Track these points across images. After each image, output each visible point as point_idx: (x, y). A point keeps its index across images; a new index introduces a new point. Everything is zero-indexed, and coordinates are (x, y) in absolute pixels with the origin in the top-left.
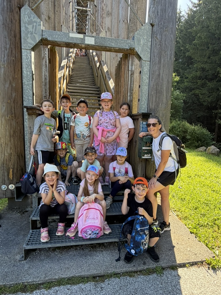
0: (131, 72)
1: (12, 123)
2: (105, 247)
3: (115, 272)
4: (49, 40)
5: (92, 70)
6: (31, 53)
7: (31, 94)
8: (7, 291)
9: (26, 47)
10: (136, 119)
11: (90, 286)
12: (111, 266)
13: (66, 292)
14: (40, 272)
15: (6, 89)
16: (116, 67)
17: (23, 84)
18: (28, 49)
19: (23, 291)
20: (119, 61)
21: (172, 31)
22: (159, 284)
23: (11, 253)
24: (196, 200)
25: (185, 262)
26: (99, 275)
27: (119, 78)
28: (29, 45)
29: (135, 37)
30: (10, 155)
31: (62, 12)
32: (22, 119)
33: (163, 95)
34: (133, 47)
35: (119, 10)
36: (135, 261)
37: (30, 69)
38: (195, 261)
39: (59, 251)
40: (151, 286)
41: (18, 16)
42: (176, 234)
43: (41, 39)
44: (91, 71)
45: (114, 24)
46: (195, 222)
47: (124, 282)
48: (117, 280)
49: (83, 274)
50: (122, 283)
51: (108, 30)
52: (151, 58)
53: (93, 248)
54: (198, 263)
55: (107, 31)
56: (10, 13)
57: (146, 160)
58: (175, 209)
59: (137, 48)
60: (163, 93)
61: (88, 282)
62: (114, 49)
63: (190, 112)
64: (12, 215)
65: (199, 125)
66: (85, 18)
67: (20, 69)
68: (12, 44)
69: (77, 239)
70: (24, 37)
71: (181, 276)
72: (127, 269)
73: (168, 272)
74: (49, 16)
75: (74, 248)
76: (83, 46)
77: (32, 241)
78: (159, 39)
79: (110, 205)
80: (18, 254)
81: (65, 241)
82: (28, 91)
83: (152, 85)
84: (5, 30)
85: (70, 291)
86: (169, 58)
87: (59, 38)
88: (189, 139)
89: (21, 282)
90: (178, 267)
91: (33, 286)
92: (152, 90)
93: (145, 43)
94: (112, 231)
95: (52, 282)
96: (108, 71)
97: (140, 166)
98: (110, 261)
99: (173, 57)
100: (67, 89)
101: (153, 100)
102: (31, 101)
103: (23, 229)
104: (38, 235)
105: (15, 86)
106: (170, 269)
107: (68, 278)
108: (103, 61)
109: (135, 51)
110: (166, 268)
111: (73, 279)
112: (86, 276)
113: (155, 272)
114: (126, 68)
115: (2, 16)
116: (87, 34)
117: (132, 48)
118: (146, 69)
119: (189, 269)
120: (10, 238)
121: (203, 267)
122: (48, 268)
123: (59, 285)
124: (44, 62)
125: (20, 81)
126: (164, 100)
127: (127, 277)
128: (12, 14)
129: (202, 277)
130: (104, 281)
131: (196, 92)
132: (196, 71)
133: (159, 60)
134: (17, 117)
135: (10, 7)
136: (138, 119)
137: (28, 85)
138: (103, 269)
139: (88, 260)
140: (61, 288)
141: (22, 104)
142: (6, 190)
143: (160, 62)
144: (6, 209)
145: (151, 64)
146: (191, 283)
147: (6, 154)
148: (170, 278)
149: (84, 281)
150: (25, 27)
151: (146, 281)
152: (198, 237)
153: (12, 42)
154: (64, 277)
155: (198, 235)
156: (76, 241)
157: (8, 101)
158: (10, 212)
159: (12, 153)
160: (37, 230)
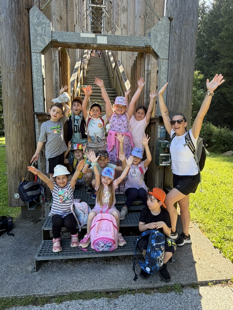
0: (147, 71)
1: (23, 129)
2: (119, 260)
3: (130, 288)
4: (59, 42)
5: (108, 71)
6: (40, 57)
7: (41, 99)
8: (18, 303)
9: (35, 51)
10: (153, 123)
11: (103, 302)
12: (126, 281)
13: (78, 307)
14: (52, 285)
15: (16, 95)
16: (131, 67)
17: (34, 90)
18: (38, 53)
19: (34, 304)
20: (135, 60)
21: (193, 24)
22: (177, 304)
23: (23, 264)
24: (222, 210)
25: (207, 280)
26: (113, 290)
27: (134, 79)
28: (39, 48)
29: (151, 33)
30: (22, 163)
31: (75, 11)
32: (33, 126)
33: (183, 96)
34: (150, 44)
35: (135, 4)
36: (151, 276)
37: (40, 73)
38: (219, 279)
39: (71, 263)
40: (169, 305)
41: (27, 18)
42: (198, 248)
43: (51, 41)
44: (106, 72)
45: (130, 21)
46: (220, 236)
47: (139, 300)
48: (132, 296)
49: (95, 288)
50: (137, 300)
51: (124, 27)
52: (170, 56)
53: (107, 261)
54: (222, 282)
55: (123, 29)
56: (18, 14)
57: (165, 167)
58: (198, 220)
59: (154, 46)
60: (183, 94)
61: (100, 297)
62: (128, 48)
63: (216, 113)
64: (25, 224)
65: (225, 127)
66: (100, 16)
67: (30, 74)
68: (21, 48)
69: (89, 251)
70: (34, 40)
71: (203, 296)
72: (143, 285)
73: (188, 291)
74: (61, 16)
75: (87, 260)
76: (95, 46)
77: (44, 253)
78: (178, 34)
79: (126, 215)
80: (29, 265)
81: (77, 253)
82: (39, 96)
83: (170, 85)
84: (13, 34)
85: (82, 307)
86: (189, 54)
87: (70, 39)
88: (214, 143)
89: (32, 294)
90: (200, 285)
91: (44, 299)
92: (171, 91)
93: (163, 39)
94: (127, 244)
95: (64, 296)
96: (124, 71)
97: (157, 174)
98: (125, 276)
99: (194, 53)
100: (81, 92)
101: (171, 102)
102: (42, 107)
103: (35, 238)
104: (50, 246)
105: (25, 92)
106: (190, 288)
107: (80, 292)
108: (119, 61)
109: (152, 48)
110: (186, 285)
111: (85, 293)
112: (99, 291)
113: (174, 290)
114: (142, 68)
115: (11, 19)
116: (102, 33)
117: (148, 46)
118: (164, 68)
119: (212, 288)
120: (23, 248)
121: (228, 286)
122: (60, 281)
123: (71, 299)
124: (55, 65)
125: (30, 86)
126: (185, 102)
127: (142, 294)
128: (21, 16)
129: (227, 298)
130: (118, 298)
131: (222, 90)
132: (223, 68)
133: (178, 58)
134: (28, 124)
135: (19, 9)
136: (155, 123)
137: (39, 90)
138: (117, 284)
139: (101, 273)
140: (72, 302)
141: (32, 110)
142: (18, 199)
143: (179, 60)
144: (20, 217)
145: (169, 63)
146: (214, 303)
147: (18, 162)
148: (190, 297)
149: (97, 296)
150: (34, 29)
151: (164, 299)
152: (223, 252)
153: (21, 46)
154: (76, 291)
155: (222, 250)
156: (89, 254)
157: (19, 107)
158: (24, 221)
159: (24, 160)
160: (49, 241)
